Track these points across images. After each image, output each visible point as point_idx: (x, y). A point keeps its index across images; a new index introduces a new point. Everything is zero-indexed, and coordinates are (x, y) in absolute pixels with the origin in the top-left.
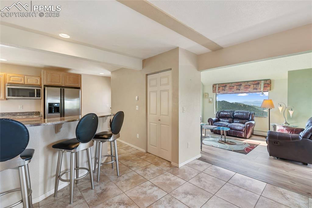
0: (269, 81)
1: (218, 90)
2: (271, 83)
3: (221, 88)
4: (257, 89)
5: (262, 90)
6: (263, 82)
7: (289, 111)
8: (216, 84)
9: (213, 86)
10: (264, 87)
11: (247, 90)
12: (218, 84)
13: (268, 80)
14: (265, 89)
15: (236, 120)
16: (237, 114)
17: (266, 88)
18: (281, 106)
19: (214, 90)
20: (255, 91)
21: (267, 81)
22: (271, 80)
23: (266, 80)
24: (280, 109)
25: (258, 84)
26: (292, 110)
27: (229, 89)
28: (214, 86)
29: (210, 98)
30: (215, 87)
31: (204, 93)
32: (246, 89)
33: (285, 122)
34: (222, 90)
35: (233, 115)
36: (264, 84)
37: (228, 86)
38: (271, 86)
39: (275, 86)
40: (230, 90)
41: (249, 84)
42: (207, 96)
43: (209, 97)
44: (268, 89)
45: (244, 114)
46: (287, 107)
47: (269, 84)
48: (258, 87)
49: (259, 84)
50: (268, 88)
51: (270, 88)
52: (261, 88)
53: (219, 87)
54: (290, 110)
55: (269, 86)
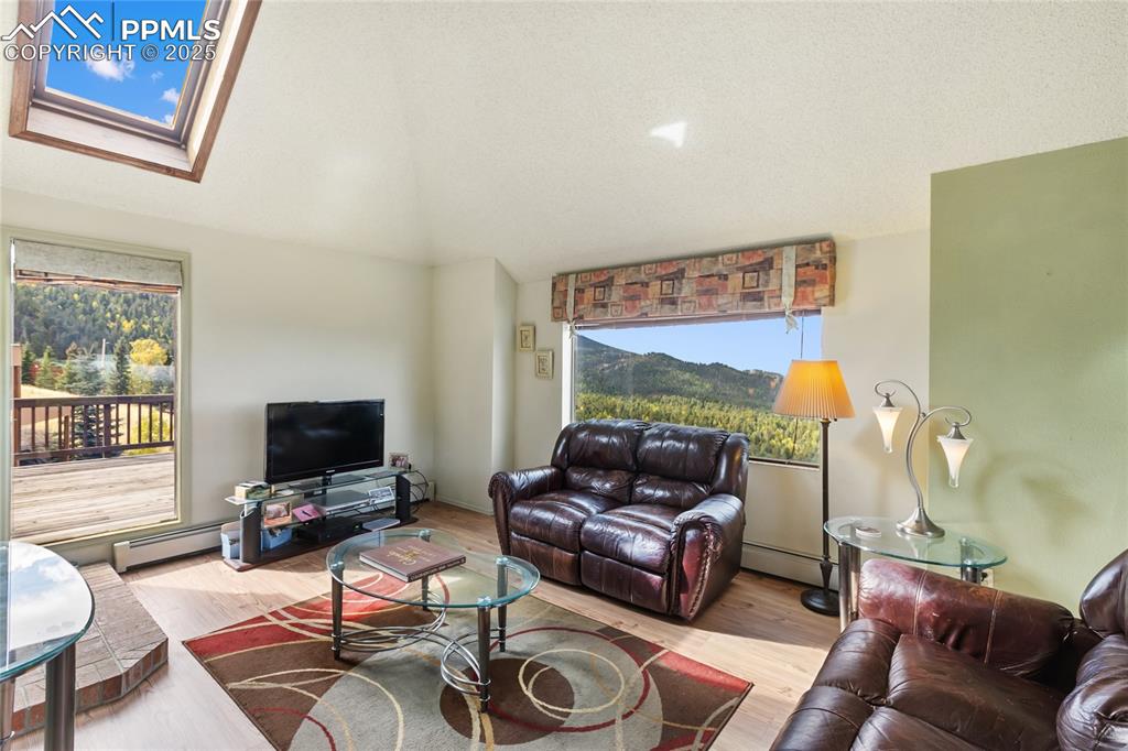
0: (824, 245)
1: (576, 304)
2: (833, 260)
3: (589, 294)
4: (758, 297)
5: (787, 300)
6: (790, 252)
7: (941, 439)
8: (566, 275)
9: (554, 285)
10: (798, 284)
11: (710, 305)
12: (577, 273)
13: (821, 240)
14: (805, 298)
15: (648, 484)
16: (658, 444)
17: (809, 289)
18: (889, 404)
19: (555, 305)
20: (751, 307)
21: (812, 250)
22: (837, 241)
23: (808, 243)
24: (887, 422)
25: (767, 266)
26: (959, 436)
27: (626, 299)
28: (559, 281)
29: (542, 350)
30: (561, 287)
31: (519, 323)
32: (704, 300)
33: (916, 515)
34: (595, 306)
35: (635, 453)
36: (797, 267)
37: (621, 281)
38: (834, 278)
39: (856, 275)
40: (629, 303)
41: (720, 266)
42: (531, 339)
43: (538, 345)
44: (817, 295)
45: (691, 446)
46: (925, 408)
47: (825, 267)
48: (767, 283)
49: (771, 268)
50: (821, 292)
51: (833, 287)
52: (781, 289)
53: (579, 291)
54: (945, 434)
55: (823, 280)
